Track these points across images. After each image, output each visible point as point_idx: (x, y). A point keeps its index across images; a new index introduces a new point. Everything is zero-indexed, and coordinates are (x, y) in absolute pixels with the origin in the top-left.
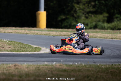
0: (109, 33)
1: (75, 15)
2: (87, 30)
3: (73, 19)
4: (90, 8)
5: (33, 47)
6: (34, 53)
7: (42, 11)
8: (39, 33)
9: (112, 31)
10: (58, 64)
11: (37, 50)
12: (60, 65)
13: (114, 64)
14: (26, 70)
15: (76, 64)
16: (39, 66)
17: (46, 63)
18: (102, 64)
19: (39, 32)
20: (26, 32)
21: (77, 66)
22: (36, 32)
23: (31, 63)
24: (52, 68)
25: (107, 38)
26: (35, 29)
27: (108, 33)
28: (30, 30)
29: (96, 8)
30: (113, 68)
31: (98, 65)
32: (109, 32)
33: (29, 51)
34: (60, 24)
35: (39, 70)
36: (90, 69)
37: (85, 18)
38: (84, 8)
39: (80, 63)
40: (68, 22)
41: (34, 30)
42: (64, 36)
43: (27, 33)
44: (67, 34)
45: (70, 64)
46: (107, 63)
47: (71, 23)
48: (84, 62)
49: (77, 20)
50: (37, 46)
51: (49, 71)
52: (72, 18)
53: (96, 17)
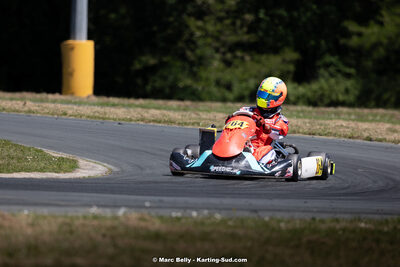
0: (301, 115)
1: (189, 53)
2: (230, 104)
3: (184, 68)
4: (240, 32)
5: (50, 158)
6: (54, 175)
7: (81, 39)
8: (70, 112)
9: (310, 109)
10: (134, 215)
11: (65, 166)
12: (142, 219)
13: (318, 219)
14: (29, 231)
15: (194, 214)
16: (72, 218)
17: (94, 210)
18: (279, 215)
19: (71, 109)
20: (26, 109)
21: (196, 223)
22: (62, 107)
23: (45, 211)
24: (114, 228)
25: (294, 132)
26: (57, 96)
27: (298, 117)
28: (42, 101)
29: (261, 34)
30: (315, 231)
31: (267, 219)
32: (302, 111)
33: (36, 170)
34: (139, 81)
35: (71, 232)
36: (241, 232)
37: (222, 66)
38: (220, 32)
39: (206, 212)
40: (165, 78)
41: (54, 101)
42: (154, 121)
43: (30, 111)
44: (164, 115)
45: (174, 214)
46: (297, 215)
47: (176, 80)
48: (219, 209)
49: (195, 69)
50: (65, 156)
51: (104, 236)
52: (179, 63)
53: (258, 62)
